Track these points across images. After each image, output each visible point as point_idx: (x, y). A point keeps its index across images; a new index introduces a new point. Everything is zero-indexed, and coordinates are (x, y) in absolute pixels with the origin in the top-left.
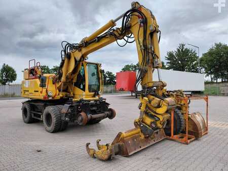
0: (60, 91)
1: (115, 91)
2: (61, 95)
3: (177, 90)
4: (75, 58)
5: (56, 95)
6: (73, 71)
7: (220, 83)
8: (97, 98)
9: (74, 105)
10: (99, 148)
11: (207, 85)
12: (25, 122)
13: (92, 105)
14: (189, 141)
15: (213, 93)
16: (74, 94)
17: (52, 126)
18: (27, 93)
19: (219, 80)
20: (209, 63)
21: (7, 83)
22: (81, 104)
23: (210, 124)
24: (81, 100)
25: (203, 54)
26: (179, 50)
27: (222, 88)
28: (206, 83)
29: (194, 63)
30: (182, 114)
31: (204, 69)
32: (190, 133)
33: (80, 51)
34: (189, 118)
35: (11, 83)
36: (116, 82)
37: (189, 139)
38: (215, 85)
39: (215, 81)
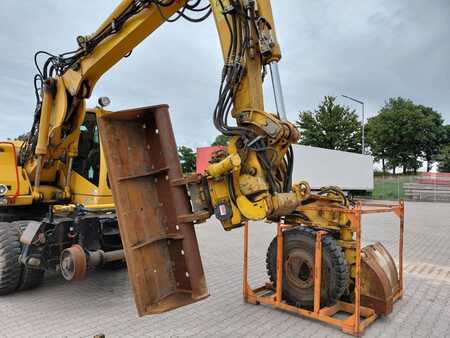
0: (33, 183)
2: (36, 194)
4: (67, 91)
5: (19, 194)
6: (64, 123)
7: (400, 174)
9: (56, 222)
11: (377, 179)
14: (362, 325)
15: (391, 195)
16: (72, 193)
19: (399, 170)
20: (381, 137)
24: (79, 210)
25: (369, 120)
26: (323, 109)
27: (407, 185)
28: (376, 174)
29: (352, 135)
30: (344, 250)
31: (369, 148)
33: (78, 68)
38: (391, 178)
39: (391, 171)
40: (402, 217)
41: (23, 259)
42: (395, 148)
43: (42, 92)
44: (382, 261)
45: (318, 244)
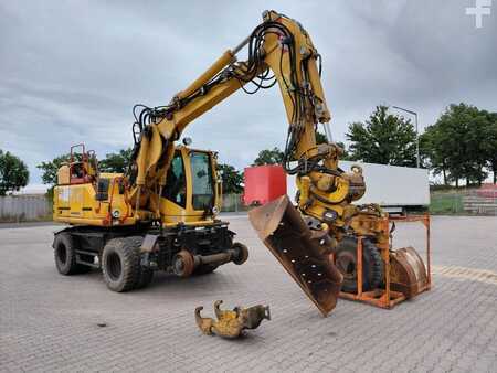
0: (134, 208)
1: (242, 208)
2: (137, 217)
3: (369, 203)
4: (162, 137)
5: (127, 216)
6: (159, 161)
7: (463, 187)
8: (210, 221)
9: (165, 235)
10: (220, 316)
11: (436, 193)
12: (61, 273)
13: (202, 236)
14: (392, 303)
15: (449, 209)
16: (162, 214)
17: (121, 278)
18: (65, 212)
19: (462, 182)
21: (7, 193)
22: (179, 233)
23: (436, 271)
24: (180, 226)
25: (427, 129)
26: (374, 120)
27: (466, 199)
28: (434, 188)
29: (408, 146)
30: (379, 250)
31: (428, 159)
32: (394, 287)
33: (171, 119)
34: (392, 259)
35: (16, 193)
36: (242, 189)
37: (392, 299)
38: (453, 192)
39: (454, 184)
40: (428, 226)
41: (145, 262)
42: (456, 158)
43: (141, 136)
44: (411, 260)
45: (359, 246)
